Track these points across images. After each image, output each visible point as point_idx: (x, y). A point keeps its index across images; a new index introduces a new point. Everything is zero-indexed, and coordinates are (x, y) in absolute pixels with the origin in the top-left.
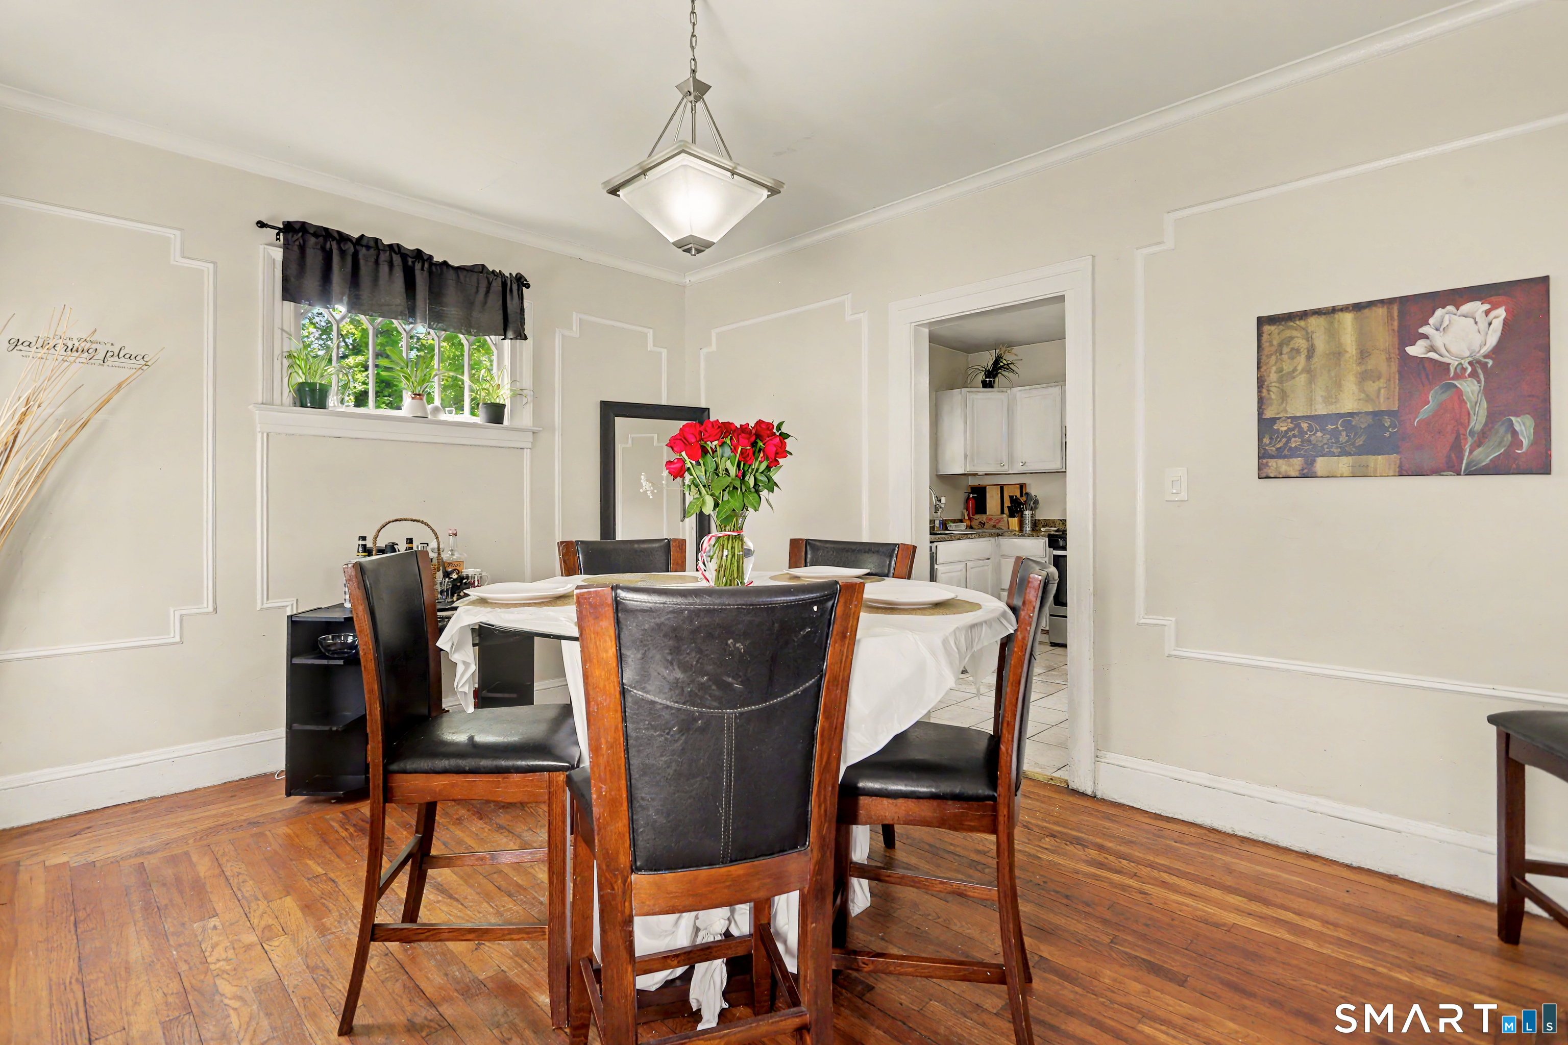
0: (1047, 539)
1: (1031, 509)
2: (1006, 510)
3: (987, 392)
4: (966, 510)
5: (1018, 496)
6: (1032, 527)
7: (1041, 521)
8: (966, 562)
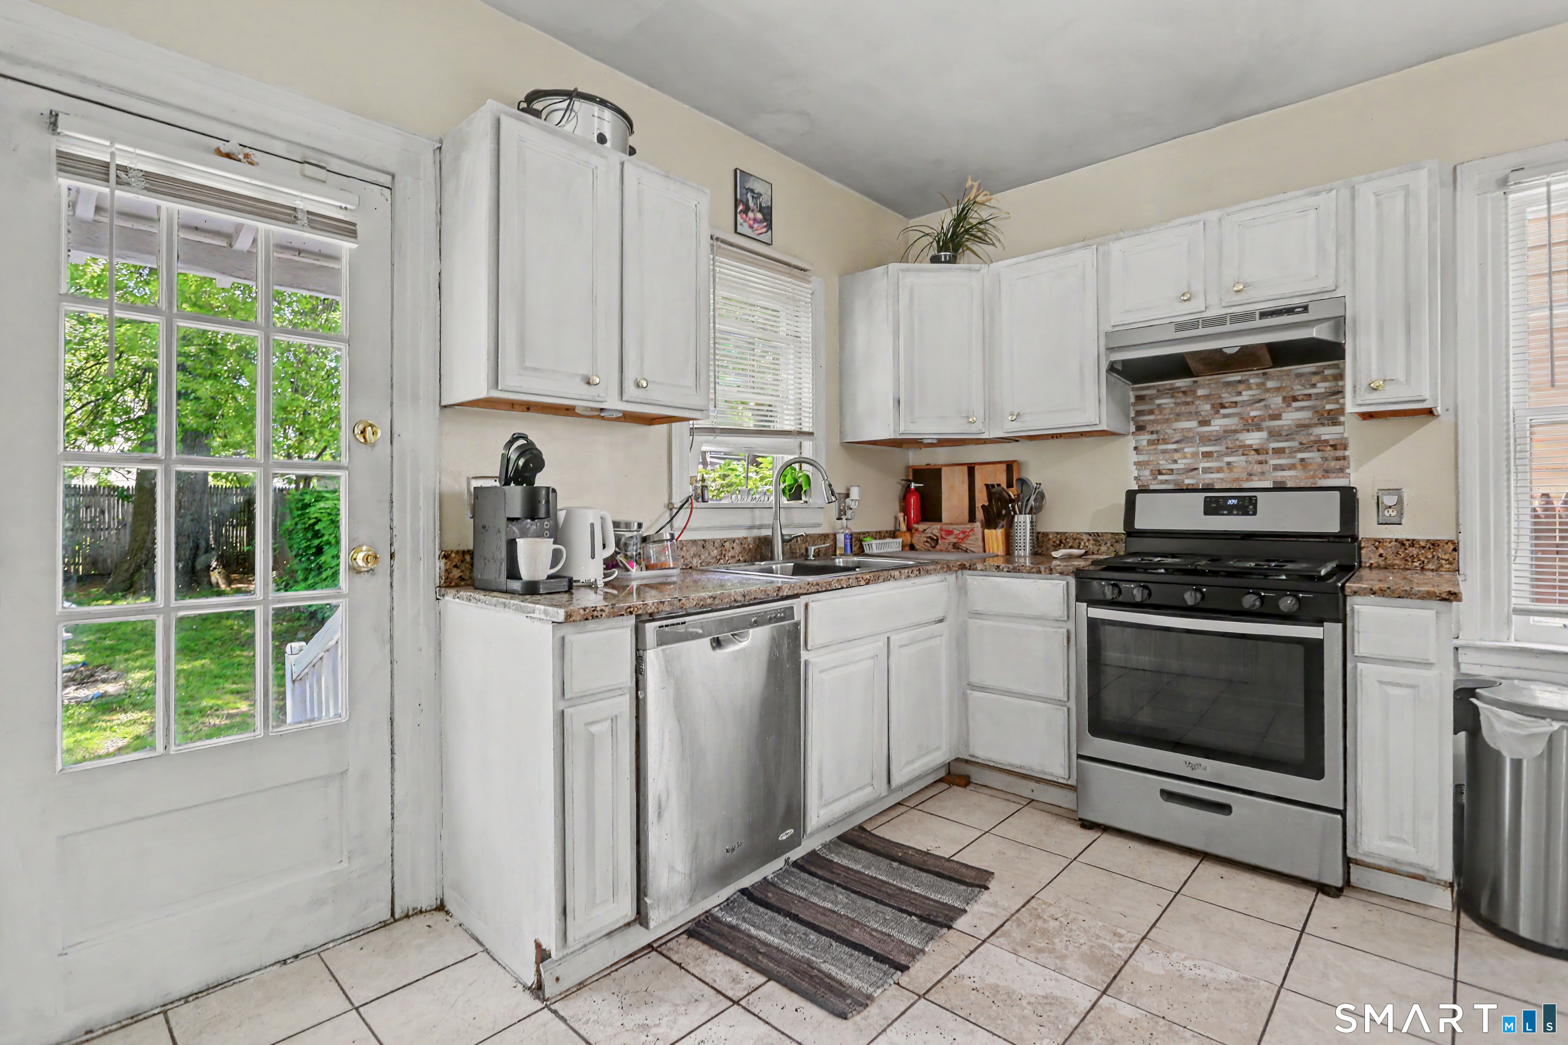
0: (1072, 581)
1: (1030, 512)
2: (980, 514)
3: (939, 270)
4: (902, 514)
5: (1004, 485)
6: (1033, 547)
7: (1051, 536)
8: (888, 635)
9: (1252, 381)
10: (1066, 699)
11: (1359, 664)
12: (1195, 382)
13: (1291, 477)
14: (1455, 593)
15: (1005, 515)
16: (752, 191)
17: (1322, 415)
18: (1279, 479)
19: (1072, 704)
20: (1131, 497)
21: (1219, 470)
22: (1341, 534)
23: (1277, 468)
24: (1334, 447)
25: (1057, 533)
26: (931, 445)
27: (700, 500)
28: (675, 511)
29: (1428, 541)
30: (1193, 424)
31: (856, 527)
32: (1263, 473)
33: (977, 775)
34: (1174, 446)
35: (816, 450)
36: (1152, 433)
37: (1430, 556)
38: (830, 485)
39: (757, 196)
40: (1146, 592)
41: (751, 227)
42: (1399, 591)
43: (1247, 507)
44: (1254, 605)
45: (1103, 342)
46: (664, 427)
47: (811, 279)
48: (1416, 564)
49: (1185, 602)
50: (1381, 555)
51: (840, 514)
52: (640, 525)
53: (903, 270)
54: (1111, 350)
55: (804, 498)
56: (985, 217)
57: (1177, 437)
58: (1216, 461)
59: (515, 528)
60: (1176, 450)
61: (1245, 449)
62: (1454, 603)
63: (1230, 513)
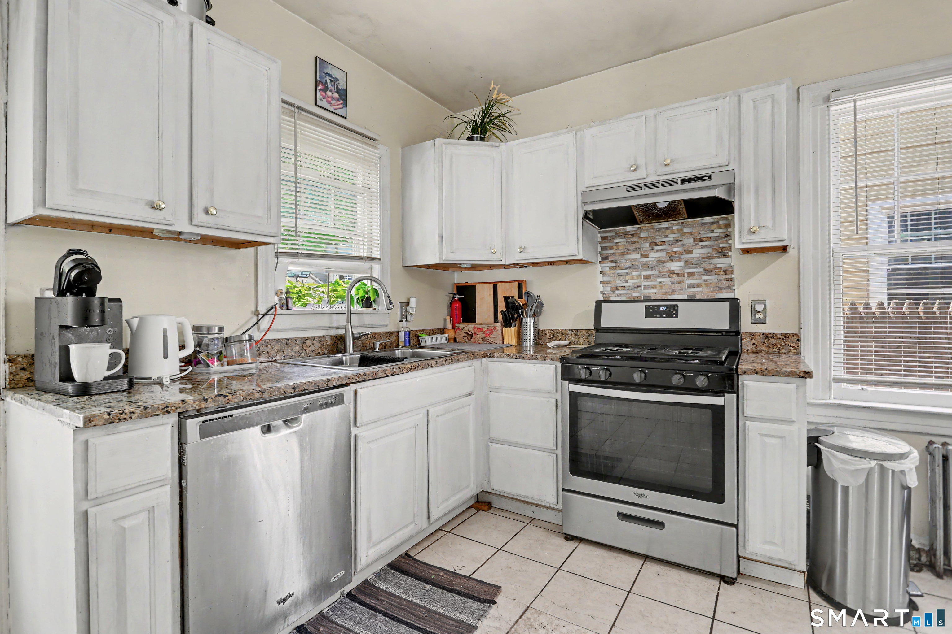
0: (559, 365)
1: (533, 316)
2: (500, 317)
3: (471, 145)
4: (449, 317)
5: (516, 297)
6: (535, 340)
7: (547, 332)
8: (427, 408)
9: (674, 228)
10: (555, 448)
11: (747, 422)
12: (639, 228)
13: (700, 292)
14: (809, 373)
15: (517, 318)
16: (330, 76)
17: (718, 251)
18: (691, 293)
19: (559, 452)
20: (598, 304)
21: (654, 287)
22: (730, 330)
23: (690, 286)
24: (725, 272)
25: (551, 330)
26: (467, 269)
27: (285, 307)
28: (260, 316)
29: (782, 334)
30: (638, 256)
31: (413, 327)
32: (681, 289)
33: (496, 502)
34: (627, 271)
35: (383, 271)
36: (612, 262)
37: (784, 344)
38: (389, 297)
39: (335, 80)
40: (608, 373)
41: (329, 103)
42: (773, 371)
43: (672, 312)
44: (680, 382)
45: (580, 198)
46: (252, 250)
47: (378, 146)
48: (775, 350)
49: (634, 381)
50: (754, 344)
51: (402, 317)
52: (221, 329)
53: (446, 144)
54: (584, 203)
55: (374, 306)
56: (503, 111)
57: (628, 264)
58: (652, 281)
59: (69, 335)
60: (627, 274)
61: (670, 273)
62: (808, 379)
63: (662, 317)
